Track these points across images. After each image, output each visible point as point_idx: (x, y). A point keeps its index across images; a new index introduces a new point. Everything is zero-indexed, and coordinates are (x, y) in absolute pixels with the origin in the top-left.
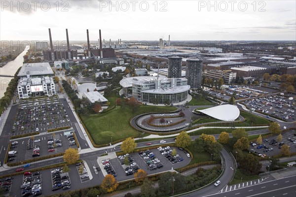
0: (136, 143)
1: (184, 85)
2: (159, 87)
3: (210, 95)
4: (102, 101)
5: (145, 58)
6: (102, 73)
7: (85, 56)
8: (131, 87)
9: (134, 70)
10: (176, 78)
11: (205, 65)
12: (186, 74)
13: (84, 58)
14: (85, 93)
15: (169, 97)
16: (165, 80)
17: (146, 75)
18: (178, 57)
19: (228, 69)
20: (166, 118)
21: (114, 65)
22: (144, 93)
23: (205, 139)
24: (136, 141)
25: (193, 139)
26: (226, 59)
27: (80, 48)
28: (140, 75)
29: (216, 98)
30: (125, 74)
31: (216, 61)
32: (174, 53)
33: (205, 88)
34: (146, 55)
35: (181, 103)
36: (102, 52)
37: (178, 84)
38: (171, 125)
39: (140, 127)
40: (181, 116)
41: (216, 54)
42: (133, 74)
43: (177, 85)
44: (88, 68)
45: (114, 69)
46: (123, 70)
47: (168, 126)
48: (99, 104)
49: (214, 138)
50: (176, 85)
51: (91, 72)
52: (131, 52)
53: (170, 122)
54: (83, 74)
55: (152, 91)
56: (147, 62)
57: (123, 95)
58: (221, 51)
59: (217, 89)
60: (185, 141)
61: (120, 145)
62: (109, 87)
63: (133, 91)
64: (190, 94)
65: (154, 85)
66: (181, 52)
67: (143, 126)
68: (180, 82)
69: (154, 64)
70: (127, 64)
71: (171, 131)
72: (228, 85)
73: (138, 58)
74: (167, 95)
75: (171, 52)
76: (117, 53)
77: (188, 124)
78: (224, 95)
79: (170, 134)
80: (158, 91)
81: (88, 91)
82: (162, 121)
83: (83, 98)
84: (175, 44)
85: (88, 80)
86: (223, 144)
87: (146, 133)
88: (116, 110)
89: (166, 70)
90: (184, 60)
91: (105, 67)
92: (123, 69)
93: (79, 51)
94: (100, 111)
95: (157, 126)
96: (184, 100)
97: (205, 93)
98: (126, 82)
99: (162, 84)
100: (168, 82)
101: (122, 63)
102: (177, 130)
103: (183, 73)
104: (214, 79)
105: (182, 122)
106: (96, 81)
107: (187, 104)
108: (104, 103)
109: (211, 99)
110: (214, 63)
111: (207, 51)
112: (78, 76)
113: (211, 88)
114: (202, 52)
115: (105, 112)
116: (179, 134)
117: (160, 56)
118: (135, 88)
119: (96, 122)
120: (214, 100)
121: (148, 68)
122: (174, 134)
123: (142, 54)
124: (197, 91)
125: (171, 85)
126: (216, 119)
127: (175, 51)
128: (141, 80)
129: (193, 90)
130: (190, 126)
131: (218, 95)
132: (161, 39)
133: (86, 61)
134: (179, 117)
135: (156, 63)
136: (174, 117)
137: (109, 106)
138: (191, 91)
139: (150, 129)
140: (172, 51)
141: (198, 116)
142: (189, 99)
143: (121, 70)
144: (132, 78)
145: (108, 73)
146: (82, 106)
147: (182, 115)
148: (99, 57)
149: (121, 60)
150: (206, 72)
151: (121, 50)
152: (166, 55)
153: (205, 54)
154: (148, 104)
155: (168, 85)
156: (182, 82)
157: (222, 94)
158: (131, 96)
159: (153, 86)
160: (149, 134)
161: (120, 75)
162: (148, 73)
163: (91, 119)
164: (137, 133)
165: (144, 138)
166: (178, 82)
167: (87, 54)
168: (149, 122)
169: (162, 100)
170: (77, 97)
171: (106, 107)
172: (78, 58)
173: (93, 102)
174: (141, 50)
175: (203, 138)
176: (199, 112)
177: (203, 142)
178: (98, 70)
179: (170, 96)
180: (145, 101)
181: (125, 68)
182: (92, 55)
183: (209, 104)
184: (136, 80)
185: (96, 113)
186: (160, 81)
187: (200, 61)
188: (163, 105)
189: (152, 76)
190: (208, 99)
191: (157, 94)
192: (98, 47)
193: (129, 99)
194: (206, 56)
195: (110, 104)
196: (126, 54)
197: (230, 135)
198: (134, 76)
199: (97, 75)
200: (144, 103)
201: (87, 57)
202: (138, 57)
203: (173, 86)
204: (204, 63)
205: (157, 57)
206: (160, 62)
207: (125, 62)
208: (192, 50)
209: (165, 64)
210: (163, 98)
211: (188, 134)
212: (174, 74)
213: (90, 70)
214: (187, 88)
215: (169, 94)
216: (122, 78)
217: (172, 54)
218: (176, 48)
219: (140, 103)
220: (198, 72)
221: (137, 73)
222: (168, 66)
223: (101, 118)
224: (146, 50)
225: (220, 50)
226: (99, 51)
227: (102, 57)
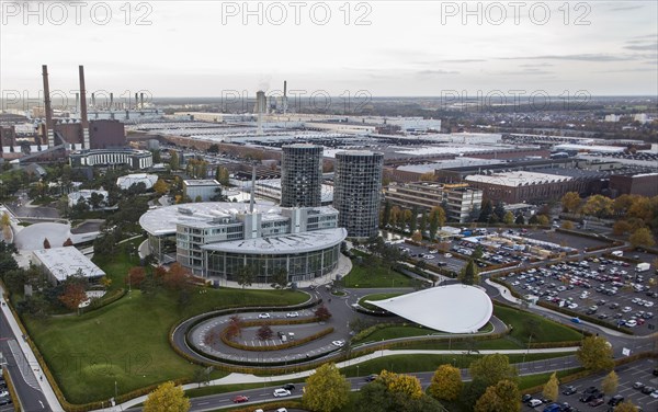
0: (188, 399)
1: (328, 226)
2: (254, 235)
3: (405, 257)
4: (88, 274)
5: (214, 149)
6: (87, 194)
7: (38, 143)
8: (174, 234)
9: (181, 186)
10: (303, 208)
11: (390, 169)
12: (336, 194)
13: (34, 149)
14: (38, 253)
15: (285, 263)
16: (272, 212)
17: (218, 197)
18: (311, 146)
19: (458, 181)
20: (275, 324)
21: (124, 170)
22: (210, 251)
23: (392, 385)
24: (189, 394)
25: (355, 384)
26: (452, 151)
27: (24, 119)
28: (199, 200)
29: (422, 264)
30: (154, 195)
31: (417, 157)
32: (301, 135)
33: (390, 235)
34: (217, 139)
35: (320, 281)
36: (86, 132)
37: (312, 224)
38: (292, 345)
39: (200, 352)
40: (319, 320)
41: (423, 137)
42: (178, 196)
43: (309, 228)
44: (46, 178)
45: (124, 182)
46: (149, 186)
47: (281, 348)
48: (79, 284)
49: (415, 383)
50: (304, 227)
51: (55, 190)
52: (173, 132)
53: (288, 337)
54: (30, 196)
55: (233, 247)
56: (219, 159)
57: (150, 258)
58: (439, 129)
59: (425, 238)
60: (331, 393)
61: (141, 405)
62: (107, 234)
63: (179, 246)
64: (346, 254)
65: (241, 228)
66: (319, 130)
67: (208, 350)
68: (316, 220)
69: (241, 167)
70: (161, 165)
71: (289, 363)
72: (458, 226)
73: (194, 148)
74: (278, 256)
75: (289, 129)
76: (130, 133)
77: (340, 343)
78: (448, 255)
79: (289, 372)
80: (252, 245)
81: (47, 245)
82: (265, 334)
83: (33, 267)
85: (46, 213)
86: (442, 400)
87: (216, 368)
88: (128, 302)
89: (277, 183)
90: (329, 153)
91: (95, 175)
92: (150, 180)
93: (19, 128)
94: (83, 305)
95: (251, 349)
96: (330, 271)
97: (392, 253)
98: (159, 220)
99: (265, 225)
100: (282, 218)
101: (146, 162)
102: (308, 359)
103: (327, 192)
104: (416, 209)
105: (322, 336)
106: (71, 217)
107: (339, 283)
108: (94, 280)
109: (407, 268)
110: (417, 163)
111: (396, 129)
112: (18, 201)
113: (408, 235)
114: (381, 130)
115: (96, 307)
116: (314, 371)
117: (258, 143)
118: (184, 237)
119: (72, 336)
120: (416, 271)
121: (222, 176)
122: (300, 370)
123: (204, 138)
124: (365, 244)
125: (290, 228)
126: (424, 327)
127: (303, 129)
128: (203, 214)
129: (355, 243)
130: (345, 347)
131: (430, 257)
132: (260, 94)
133: (39, 159)
134: (314, 321)
135: (245, 164)
136: (300, 323)
137: (109, 289)
138: (350, 245)
139: (229, 357)
140: (295, 129)
141: (371, 319)
142: (344, 267)
143: (142, 185)
144: (175, 207)
145: (105, 193)
146: (29, 290)
147: (323, 316)
148: (78, 147)
149: (142, 156)
150: (392, 190)
151: (143, 126)
152: (276, 139)
153: (389, 137)
154: (224, 283)
155: (283, 229)
156: (323, 218)
157: (441, 252)
158: (172, 259)
159: (237, 230)
160: (226, 372)
161: (140, 200)
162: (224, 192)
163: (56, 328)
164: (190, 369)
165: (212, 383)
166: (310, 220)
167: (44, 136)
168: (228, 336)
169: (263, 270)
170: (13, 264)
171: (100, 294)
172: (18, 149)
173: (61, 277)
174: (202, 124)
175: (384, 384)
176: (374, 307)
177: (386, 396)
178: (77, 184)
179: (288, 259)
180: (213, 274)
181: (155, 178)
182: (57, 141)
183: (401, 284)
184: (189, 213)
185: (70, 311)
186: (259, 215)
187: (376, 158)
188: (267, 287)
189: (235, 200)
190: (399, 270)
191: (249, 255)
192: (76, 117)
193: (167, 269)
194: (394, 141)
195: (110, 283)
196: (159, 137)
197: (464, 375)
198: (182, 201)
199: (73, 200)
200: (212, 280)
201: (44, 148)
202: (194, 146)
203: (298, 229)
204: (388, 164)
205: (248, 145)
206: (259, 160)
207: (156, 160)
208: (352, 123)
209: (273, 167)
210: (267, 267)
211: (342, 371)
212: (299, 194)
213: (51, 184)
214: (337, 235)
215: (285, 255)
216: (144, 209)
217: (293, 135)
218: (305, 119)
219: (200, 280)
220: (369, 188)
221: (190, 192)
222: (283, 173)
223: (86, 324)
224: (216, 124)
225: (435, 124)
226: (78, 129)
227: (87, 146)
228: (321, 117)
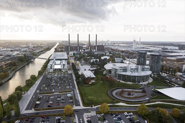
0: (109, 107)
1: (147, 70)
2: (129, 71)
3: (166, 79)
4: (92, 77)
5: (123, 52)
6: (95, 60)
7: (87, 49)
8: (111, 70)
9: (114, 59)
10: (141, 66)
11: (164, 58)
12: (150, 63)
13: (86, 50)
14: (83, 71)
15: (136, 78)
16: (134, 66)
17: (122, 62)
18: (144, 52)
19: (182, 62)
20: (132, 92)
21: (103, 55)
22: (119, 74)
23: (160, 111)
24: (110, 106)
25: (151, 110)
26: (181, 54)
27: (85, 44)
28: (118, 62)
29: (171, 81)
30: (109, 61)
31: (172, 55)
32: (143, 49)
33: (163, 74)
34: (124, 50)
35: (144, 83)
36: (96, 47)
37: (143, 70)
38: (135, 98)
39: (114, 97)
40: (143, 92)
41: (173, 51)
42: (114, 61)
43: (142, 71)
44: (87, 56)
45: (103, 58)
46: (108, 59)
47: (133, 98)
48: (90, 79)
49: (167, 112)
50: (141, 70)
51: (89, 59)
52: (114, 48)
53: (135, 96)
54: (84, 60)
55: (124, 73)
56: (124, 54)
57: (105, 74)
58: (178, 49)
59: (172, 75)
60: (144, 111)
61: (99, 107)
62: (97, 68)
63: (112, 72)
64: (151, 77)
65: (126, 69)
66: (147, 48)
67: (116, 96)
68: (144, 69)
69: (128, 56)
70: (111, 55)
71: (134, 102)
72: (182, 73)
73: (118, 51)
74: (134, 76)
75: (140, 48)
76: (105, 48)
77: (148, 99)
78: (178, 80)
79: (134, 104)
80: (128, 73)
81: (85, 70)
82: (129, 94)
83: (82, 74)
84: (144, 43)
85: (86, 63)
86: (174, 117)
87: (117, 101)
88: (99, 84)
89: (136, 60)
90: (148, 53)
91: (97, 56)
92: (108, 58)
93: (83, 46)
94: (90, 83)
95: (126, 97)
96: (147, 81)
97: (163, 78)
98: (108, 66)
99: (132, 69)
100: (136, 68)
101: (108, 54)
102: (139, 102)
103: (148, 62)
104: (170, 68)
105: (143, 96)
106: (91, 64)
107: (149, 84)
108: (93, 78)
109: (167, 82)
110: (171, 57)
111: (167, 49)
112: (81, 60)
113: (168, 74)
114: (163, 49)
115: (93, 84)
116: (140, 105)
117: (133, 51)
118: (113, 70)
119: (87, 90)
120: (169, 83)
121: (124, 58)
122: (137, 104)
123: (121, 49)
124: (156, 75)
125: (137, 70)
126: (170, 97)
127: (144, 48)
128: (118, 66)
129: (154, 75)
130: (149, 100)
131: (173, 80)
132: (134, 40)
133: (87, 53)
134: (142, 92)
136: (138, 92)
137: (96, 80)
138: (152, 75)
139: (120, 99)
140: (142, 48)
141: (157, 94)
142: (151, 80)
143: (106, 58)
144: (112, 64)
145: (98, 60)
146: (80, 79)
147: (144, 91)
148: (95, 50)
149: (107, 53)
150: (165, 63)
151: (108, 47)
152: (137, 50)
154: (121, 81)
155: (136, 70)
156: (146, 68)
157: (177, 79)
158: (110, 75)
159: (125, 70)
160: (119, 102)
161: (105, 62)
162: (123, 61)
163: (84, 87)
164: (111, 100)
165: (115, 104)
166: (143, 69)
167: (88, 48)
168: (121, 94)
169: (130, 79)
170: (78, 73)
171: (94, 81)
172: (83, 50)
173: (86, 77)
174: (121, 47)
175: (158, 111)
176: (157, 91)
177: (158, 114)
178: (93, 58)
179: (137, 77)
180: (119, 79)
181: (109, 57)
182: (91, 49)
183: (165, 86)
184: (115, 65)
185: (88, 84)
186: (130, 67)
187: (160, 55)
188: (131, 83)
189: (126, 63)
190: (165, 82)
191: (127, 76)
192: (95, 44)
193: (109, 77)
194: (166, 52)
195: (97, 79)
196: (111, 49)
197: (181, 111)
198: (114, 63)
199: (92, 61)
200: (119, 80)
201: (88, 50)
202: (119, 51)
203: (139, 71)
204: (164, 57)
205: (131, 51)
206: (133, 55)
207: (110, 54)
208: (156, 47)
209: (136, 56)
210: (131, 78)
211: (147, 106)
212: (141, 63)
213: (88, 58)
214: (149, 73)
215: (136, 76)
216: (106, 64)
217: (141, 49)
218: (144, 46)
219: (116, 80)
220: (158, 62)
221: (116, 61)
222: (137, 58)
223: (90, 87)
224: (125, 47)
225: (177, 48)
226: (95, 47)
227: (96, 50)
228: (148, 46)
